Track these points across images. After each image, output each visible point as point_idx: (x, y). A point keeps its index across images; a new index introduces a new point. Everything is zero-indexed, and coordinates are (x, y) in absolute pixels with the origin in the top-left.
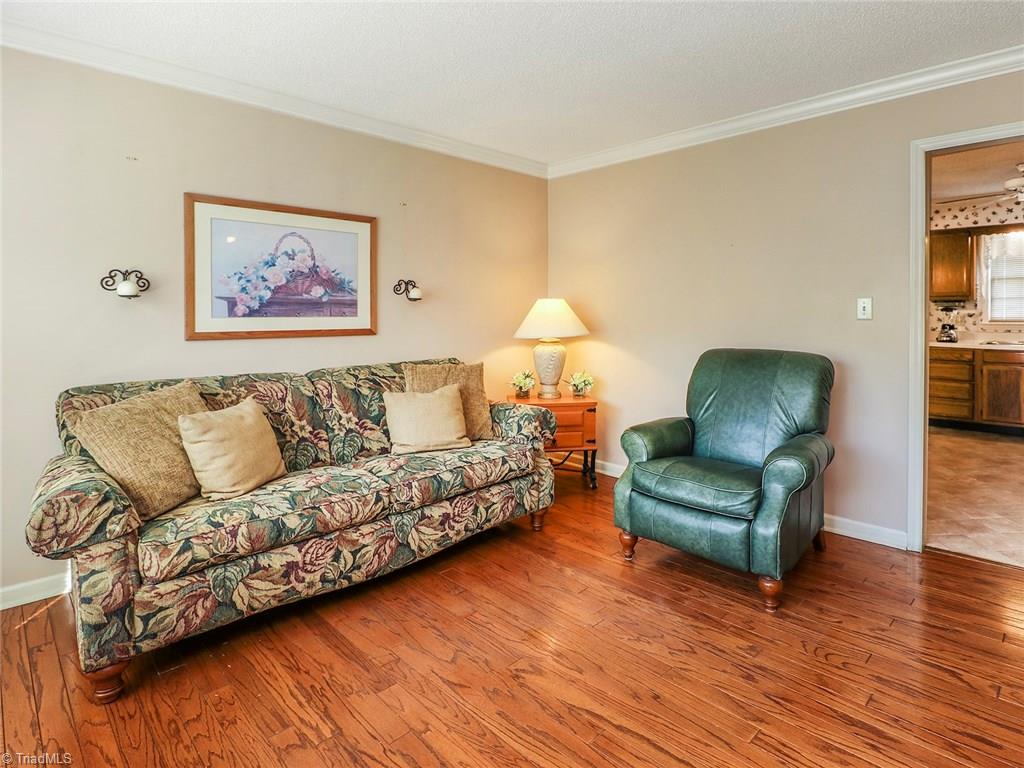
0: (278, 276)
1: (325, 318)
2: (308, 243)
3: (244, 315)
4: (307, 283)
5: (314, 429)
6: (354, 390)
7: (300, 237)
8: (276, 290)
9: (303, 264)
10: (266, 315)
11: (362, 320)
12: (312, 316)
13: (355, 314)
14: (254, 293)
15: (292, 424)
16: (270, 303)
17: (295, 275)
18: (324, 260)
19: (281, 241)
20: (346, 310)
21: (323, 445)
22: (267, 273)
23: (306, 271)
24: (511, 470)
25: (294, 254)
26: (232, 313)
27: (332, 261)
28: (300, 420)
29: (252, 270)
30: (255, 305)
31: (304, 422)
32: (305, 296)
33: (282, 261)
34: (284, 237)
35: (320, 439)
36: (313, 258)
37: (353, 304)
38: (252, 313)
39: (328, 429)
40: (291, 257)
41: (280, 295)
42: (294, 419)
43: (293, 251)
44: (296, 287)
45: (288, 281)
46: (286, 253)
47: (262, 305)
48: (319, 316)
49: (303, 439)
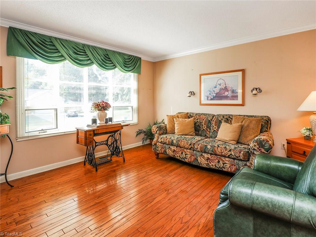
0: (217, 90)
1: (229, 101)
2: (224, 81)
3: (210, 100)
4: (224, 91)
5: (207, 128)
6: (220, 121)
7: (222, 79)
8: (216, 94)
9: (223, 86)
10: (214, 100)
11: (239, 101)
12: (225, 100)
13: (237, 99)
14: (212, 95)
15: (203, 126)
16: (215, 97)
17: (221, 89)
18: (228, 84)
19: (218, 81)
20: (234, 98)
21: (208, 132)
22: (215, 89)
23: (224, 88)
24: (231, 154)
25: (221, 84)
26: (208, 99)
27: (230, 85)
28: (205, 125)
29: (212, 89)
30: (212, 97)
31: (205, 126)
32: (223, 95)
33: (218, 86)
34: (219, 80)
35: (208, 131)
36: (225, 84)
37: (237, 97)
38: (211, 99)
39: (210, 129)
40: (220, 85)
41: (217, 95)
42: (203, 124)
43: (220, 83)
44: (221, 93)
45: (219, 91)
46: (219, 84)
47: (213, 97)
48: (227, 100)
49: (204, 130)
